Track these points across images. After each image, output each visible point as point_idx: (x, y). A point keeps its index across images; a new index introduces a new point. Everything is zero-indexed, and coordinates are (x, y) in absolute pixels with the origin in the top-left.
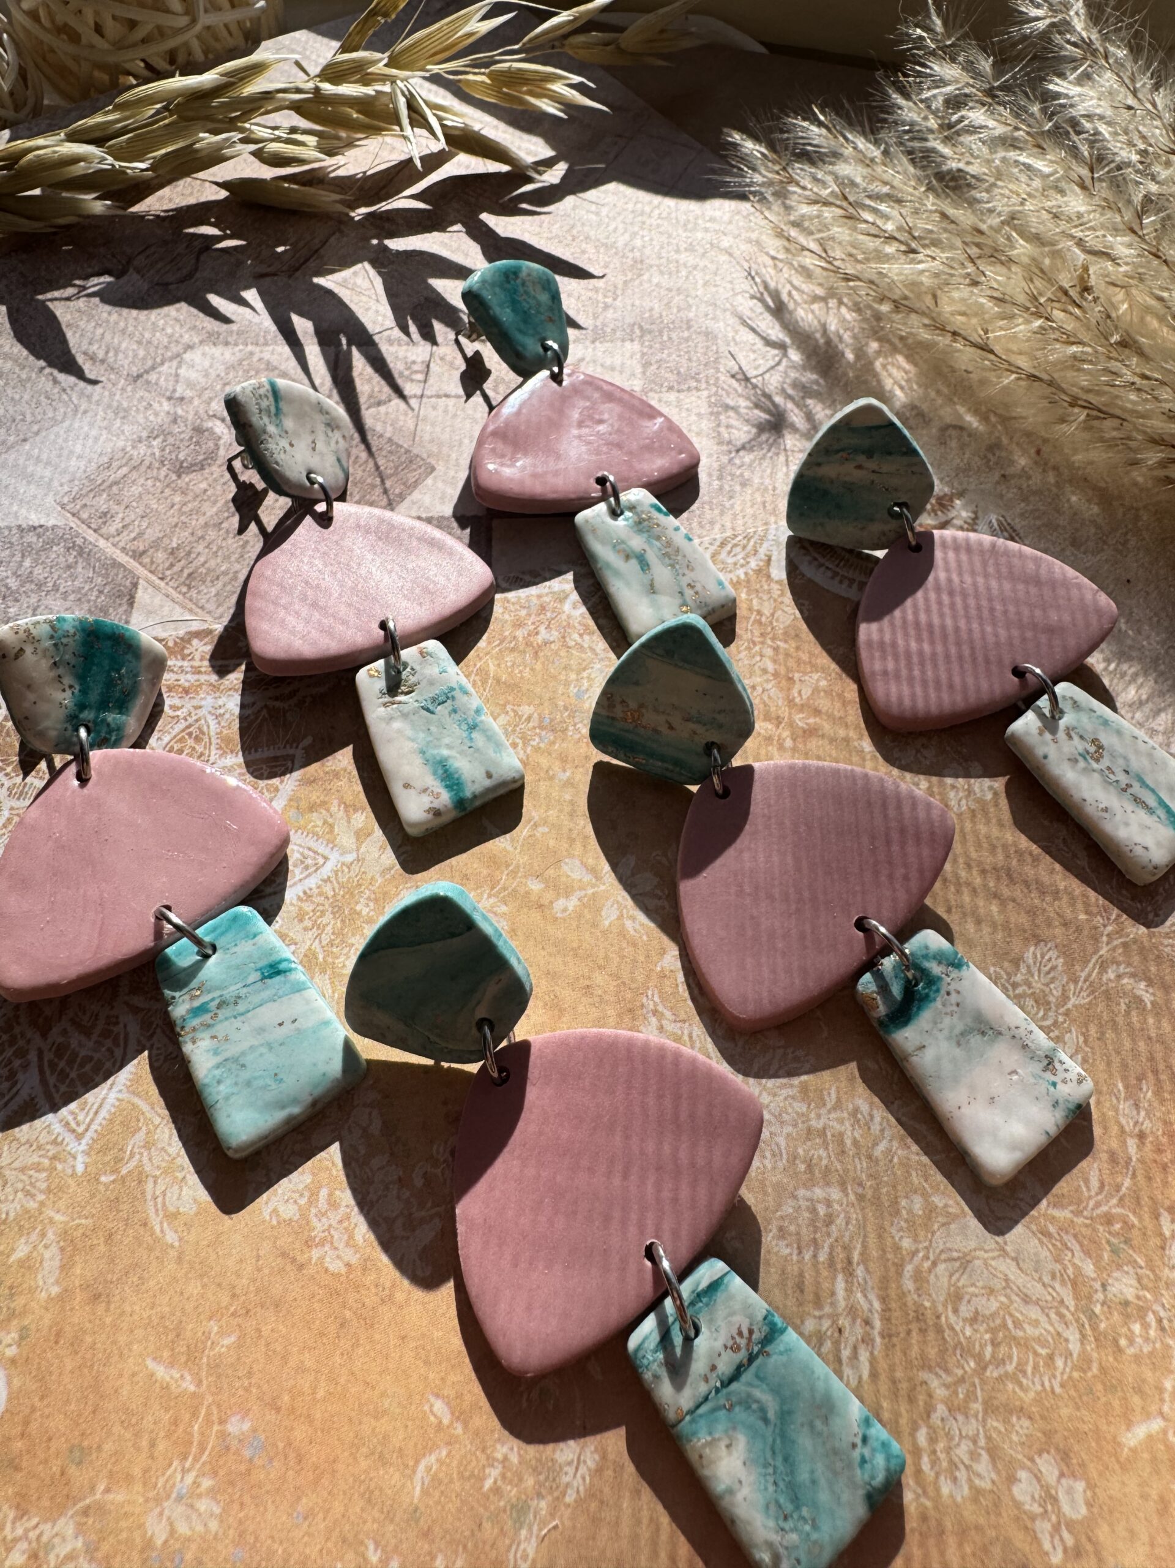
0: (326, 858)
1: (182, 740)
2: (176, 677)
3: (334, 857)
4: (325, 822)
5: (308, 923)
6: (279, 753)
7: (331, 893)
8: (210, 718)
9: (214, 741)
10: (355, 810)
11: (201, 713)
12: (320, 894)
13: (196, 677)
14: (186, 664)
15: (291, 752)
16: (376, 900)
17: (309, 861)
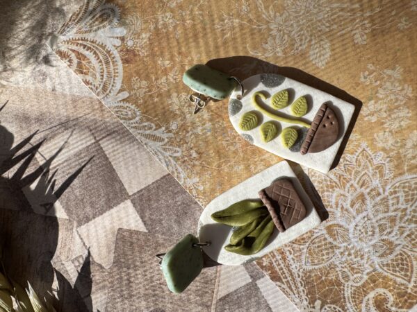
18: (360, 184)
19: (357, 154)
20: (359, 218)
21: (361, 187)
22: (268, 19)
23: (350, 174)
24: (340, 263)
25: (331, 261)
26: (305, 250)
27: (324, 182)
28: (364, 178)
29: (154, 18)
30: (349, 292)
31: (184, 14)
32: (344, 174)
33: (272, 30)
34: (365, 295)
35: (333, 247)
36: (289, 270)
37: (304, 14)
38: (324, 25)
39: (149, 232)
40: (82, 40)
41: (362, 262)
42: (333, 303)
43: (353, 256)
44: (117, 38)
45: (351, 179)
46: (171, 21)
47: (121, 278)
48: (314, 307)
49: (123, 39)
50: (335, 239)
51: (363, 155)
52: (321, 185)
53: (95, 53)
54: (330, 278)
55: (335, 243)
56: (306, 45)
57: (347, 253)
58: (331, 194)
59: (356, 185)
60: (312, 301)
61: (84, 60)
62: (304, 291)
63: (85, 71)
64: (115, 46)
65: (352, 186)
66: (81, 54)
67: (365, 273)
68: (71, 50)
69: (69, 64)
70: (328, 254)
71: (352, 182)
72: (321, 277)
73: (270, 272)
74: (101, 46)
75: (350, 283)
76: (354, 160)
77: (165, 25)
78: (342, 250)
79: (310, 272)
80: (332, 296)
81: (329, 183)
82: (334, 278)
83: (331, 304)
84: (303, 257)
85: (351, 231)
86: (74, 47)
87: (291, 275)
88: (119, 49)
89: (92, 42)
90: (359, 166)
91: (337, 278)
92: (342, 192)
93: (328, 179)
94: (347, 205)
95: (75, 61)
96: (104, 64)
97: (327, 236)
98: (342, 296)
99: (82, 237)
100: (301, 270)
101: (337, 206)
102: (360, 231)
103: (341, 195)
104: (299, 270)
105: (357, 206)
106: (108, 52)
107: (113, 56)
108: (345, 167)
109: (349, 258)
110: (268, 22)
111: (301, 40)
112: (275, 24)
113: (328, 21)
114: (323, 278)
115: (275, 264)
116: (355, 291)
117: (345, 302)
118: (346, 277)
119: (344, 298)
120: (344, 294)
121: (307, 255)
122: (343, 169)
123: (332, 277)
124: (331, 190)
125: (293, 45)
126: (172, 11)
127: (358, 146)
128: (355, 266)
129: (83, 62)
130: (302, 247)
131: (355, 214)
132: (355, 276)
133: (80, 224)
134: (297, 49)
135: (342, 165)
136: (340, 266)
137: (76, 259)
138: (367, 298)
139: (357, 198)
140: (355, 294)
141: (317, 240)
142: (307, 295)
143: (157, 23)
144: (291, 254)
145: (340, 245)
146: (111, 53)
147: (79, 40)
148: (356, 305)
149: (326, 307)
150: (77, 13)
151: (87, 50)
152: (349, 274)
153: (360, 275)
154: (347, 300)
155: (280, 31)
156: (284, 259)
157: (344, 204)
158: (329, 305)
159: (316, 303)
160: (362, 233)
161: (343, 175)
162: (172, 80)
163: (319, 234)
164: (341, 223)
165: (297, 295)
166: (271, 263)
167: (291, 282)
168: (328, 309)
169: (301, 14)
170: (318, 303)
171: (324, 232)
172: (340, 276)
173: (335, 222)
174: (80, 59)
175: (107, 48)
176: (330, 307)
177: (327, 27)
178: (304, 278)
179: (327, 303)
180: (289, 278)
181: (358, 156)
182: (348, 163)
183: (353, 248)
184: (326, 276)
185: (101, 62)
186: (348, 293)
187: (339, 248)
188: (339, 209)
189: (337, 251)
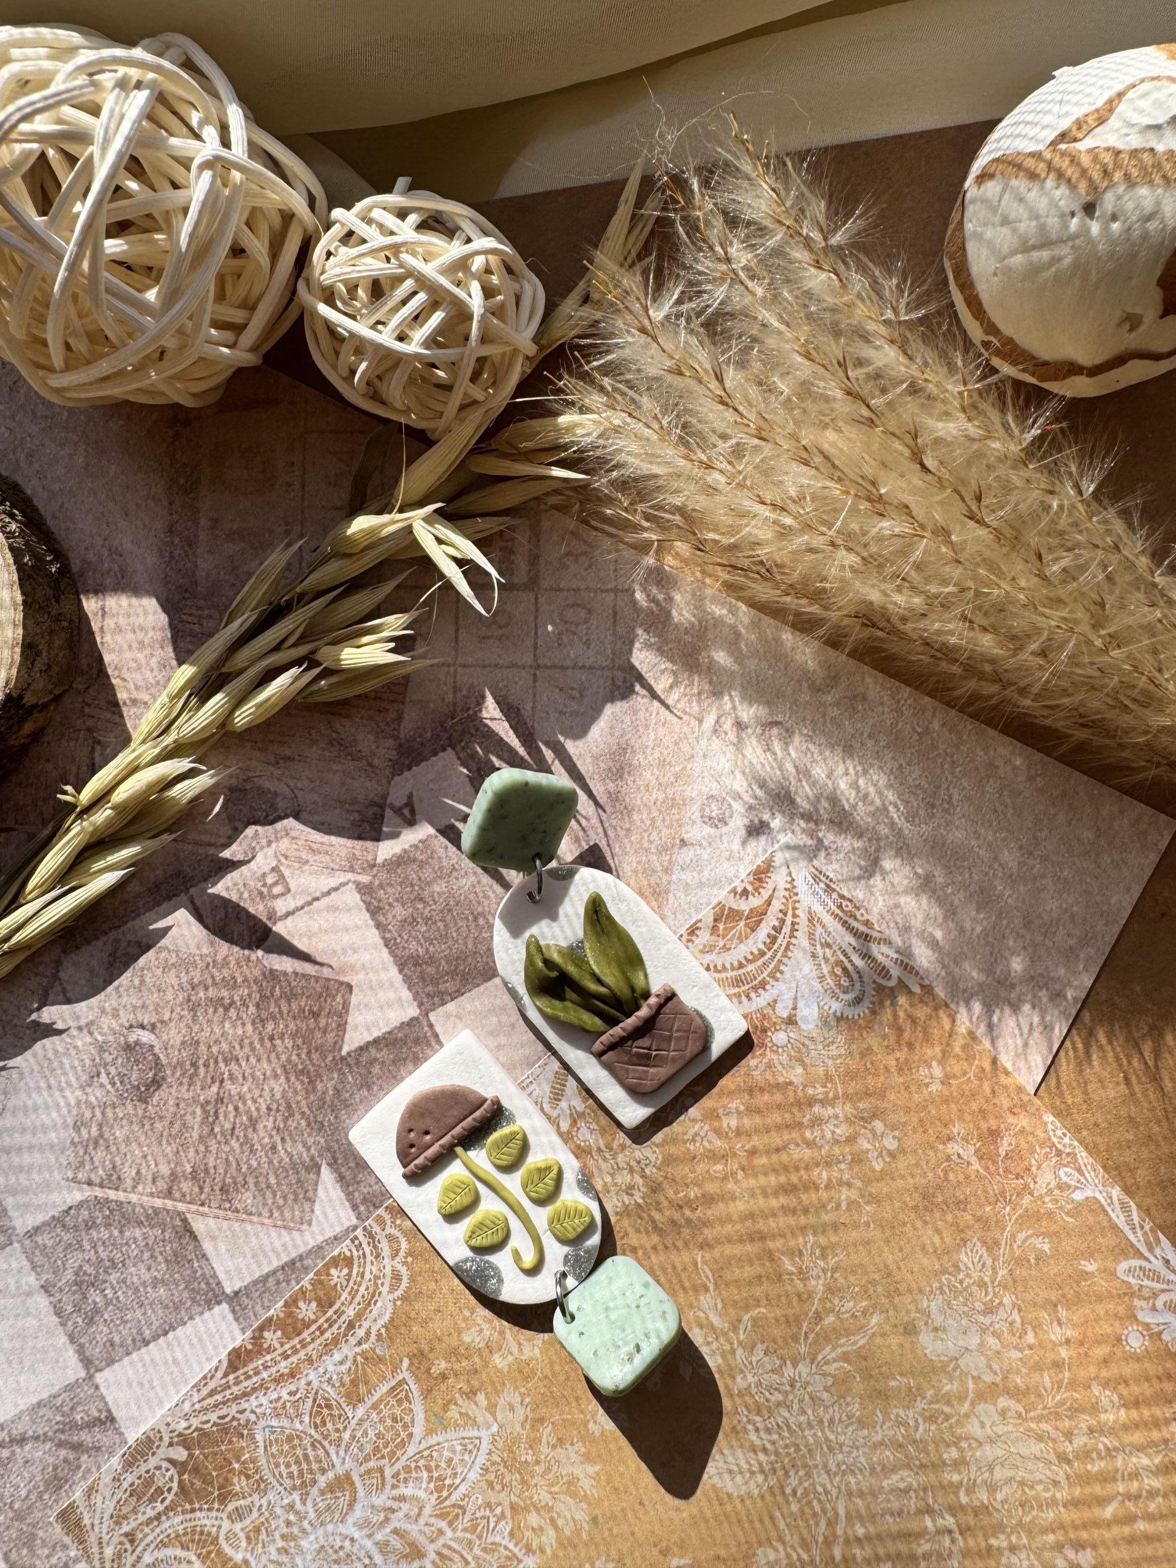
0: (480, 1438)
1: (319, 1413)
2: (274, 1370)
3: (484, 1434)
4: (461, 1414)
5: (498, 1487)
6: (393, 1383)
7: (499, 1460)
8: (325, 1386)
9: (341, 1401)
10: (475, 1394)
11: (315, 1384)
12: (493, 1464)
13: (290, 1360)
14: (274, 1355)
15: (400, 1377)
16: (531, 1447)
17: (470, 1447)
18: (445, 1551)
19: (511, 1546)
20: (369, 1544)
21: (438, 1554)
22: (820, 1357)
23: (465, 1530)
24: (269, 1503)
25: (275, 1483)
26: (298, 1426)
27: (449, 1472)
28: (457, 1558)
29: (836, 1097)
30: (206, 1522)
31: (843, 1166)
32: (467, 1517)
33: (795, 1368)
34: (199, 1556)
35: (304, 1488)
36: (254, 1390)
37: (827, 1439)
38: (800, 1484)
39: (343, 1059)
40: (793, 924)
41: (272, 1549)
42: (181, 1484)
43: (285, 1530)
44: (795, 1008)
45: (454, 1530)
46: (829, 1136)
47: (235, 986)
48: (171, 1445)
49: (791, 1021)
50: (322, 1493)
51: (507, 1558)
52: (443, 1465)
53: (762, 954)
54: (236, 1480)
55: (314, 1492)
56: (758, 1442)
57: (292, 1518)
58: (424, 1485)
59: (441, 1541)
60: (184, 1441)
61: (747, 925)
62: (208, 1422)
63: (721, 926)
64: (775, 1001)
65: (441, 1532)
66: (760, 921)
67: (248, 1556)
68: (771, 897)
69: (739, 890)
70: (291, 1476)
71: (449, 1533)
72: (238, 1461)
73: (249, 1347)
74: (777, 969)
75: (226, 1525)
76: (497, 1539)
77: (817, 1122)
78: (298, 1506)
79: (252, 1436)
80: (198, 1484)
81: (447, 1482)
82: (237, 1488)
83: (180, 1482)
84: (285, 1423)
85: (341, 1529)
86: (776, 905)
87: (245, 1395)
88: (769, 1011)
89: (787, 948)
90: (484, 1550)
91: (236, 1494)
92: (427, 1511)
93: (457, 1481)
94: (397, 1521)
95: (745, 906)
96: (735, 973)
97: (331, 1475)
98: (197, 1506)
99: (334, 894)
100: (253, 1418)
101: (394, 1499)
102: (341, 1548)
103: (421, 1509)
104: (253, 1412)
105: (396, 1543)
106: (763, 985)
107: (753, 995)
108: (483, 1518)
109: (281, 1522)
110: (812, 1361)
111: (768, 1431)
112: (810, 1374)
113: (806, 1492)
114: (236, 1466)
115: (268, 1357)
116: (209, 1534)
117: (184, 1512)
118: (238, 1515)
119: (193, 1511)
120: (201, 1509)
121: (287, 1432)
122: (478, 1515)
123: (239, 1484)
124: (432, 1485)
125: (759, 1413)
126: (851, 1140)
127: (529, 1550)
128: (263, 1535)
129: (742, 923)
130: (306, 1419)
131: (379, 1537)
132: (242, 1535)
133: (364, 890)
134: (749, 1421)
135: (488, 1513)
136: (264, 1501)
137: (282, 876)
138: (194, 1558)
139: (412, 1545)
140: (202, 1533)
141: (321, 1452)
142: (197, 1429)
143: (824, 1102)
144: (290, 1394)
145: (309, 1503)
146: (760, 991)
147: (795, 916)
148: (177, 1536)
149: (173, 1471)
150: (858, 914)
151: (769, 936)
152: (248, 1521)
153: (244, 1544)
154: (188, 1516)
155: (792, 1386)
156: (278, 1380)
157: (400, 1514)
158: (176, 1477)
159: (181, 1449)
160: (336, 1552)
161: (464, 1513)
162: (692, 1132)
163: (334, 1457)
164: (358, 1507)
165: (197, 1406)
166: (269, 1350)
167: (228, 1392)
168: (169, 1474)
169: (828, 1433)
170: (181, 1454)
171: (340, 1470)
172: (242, 1502)
173: (361, 1493)
174: (748, 918)
175: (772, 982)
176: (171, 1480)
177: (794, 1492)
178: (235, 1423)
179: (180, 1474)
180: (236, 1390)
181: (506, 1548)
182: (492, 1525)
183: (303, 1531)
184: (240, 1472)
185: (741, 966)
186: (205, 1519)
187: (304, 1503)
188: (389, 1503)
189: (296, 1496)
